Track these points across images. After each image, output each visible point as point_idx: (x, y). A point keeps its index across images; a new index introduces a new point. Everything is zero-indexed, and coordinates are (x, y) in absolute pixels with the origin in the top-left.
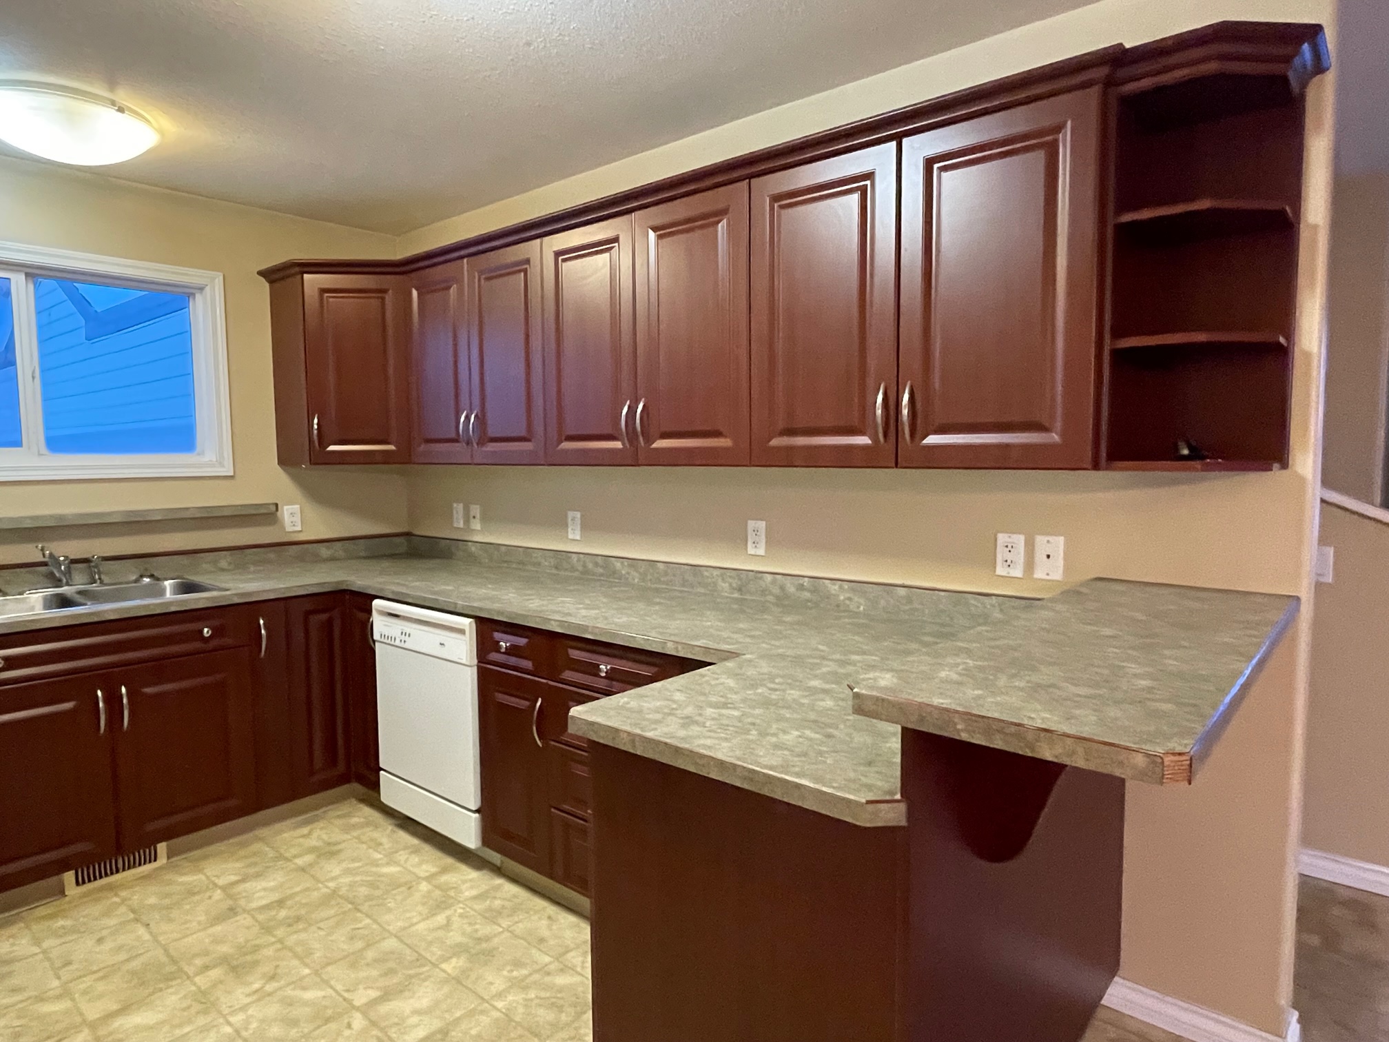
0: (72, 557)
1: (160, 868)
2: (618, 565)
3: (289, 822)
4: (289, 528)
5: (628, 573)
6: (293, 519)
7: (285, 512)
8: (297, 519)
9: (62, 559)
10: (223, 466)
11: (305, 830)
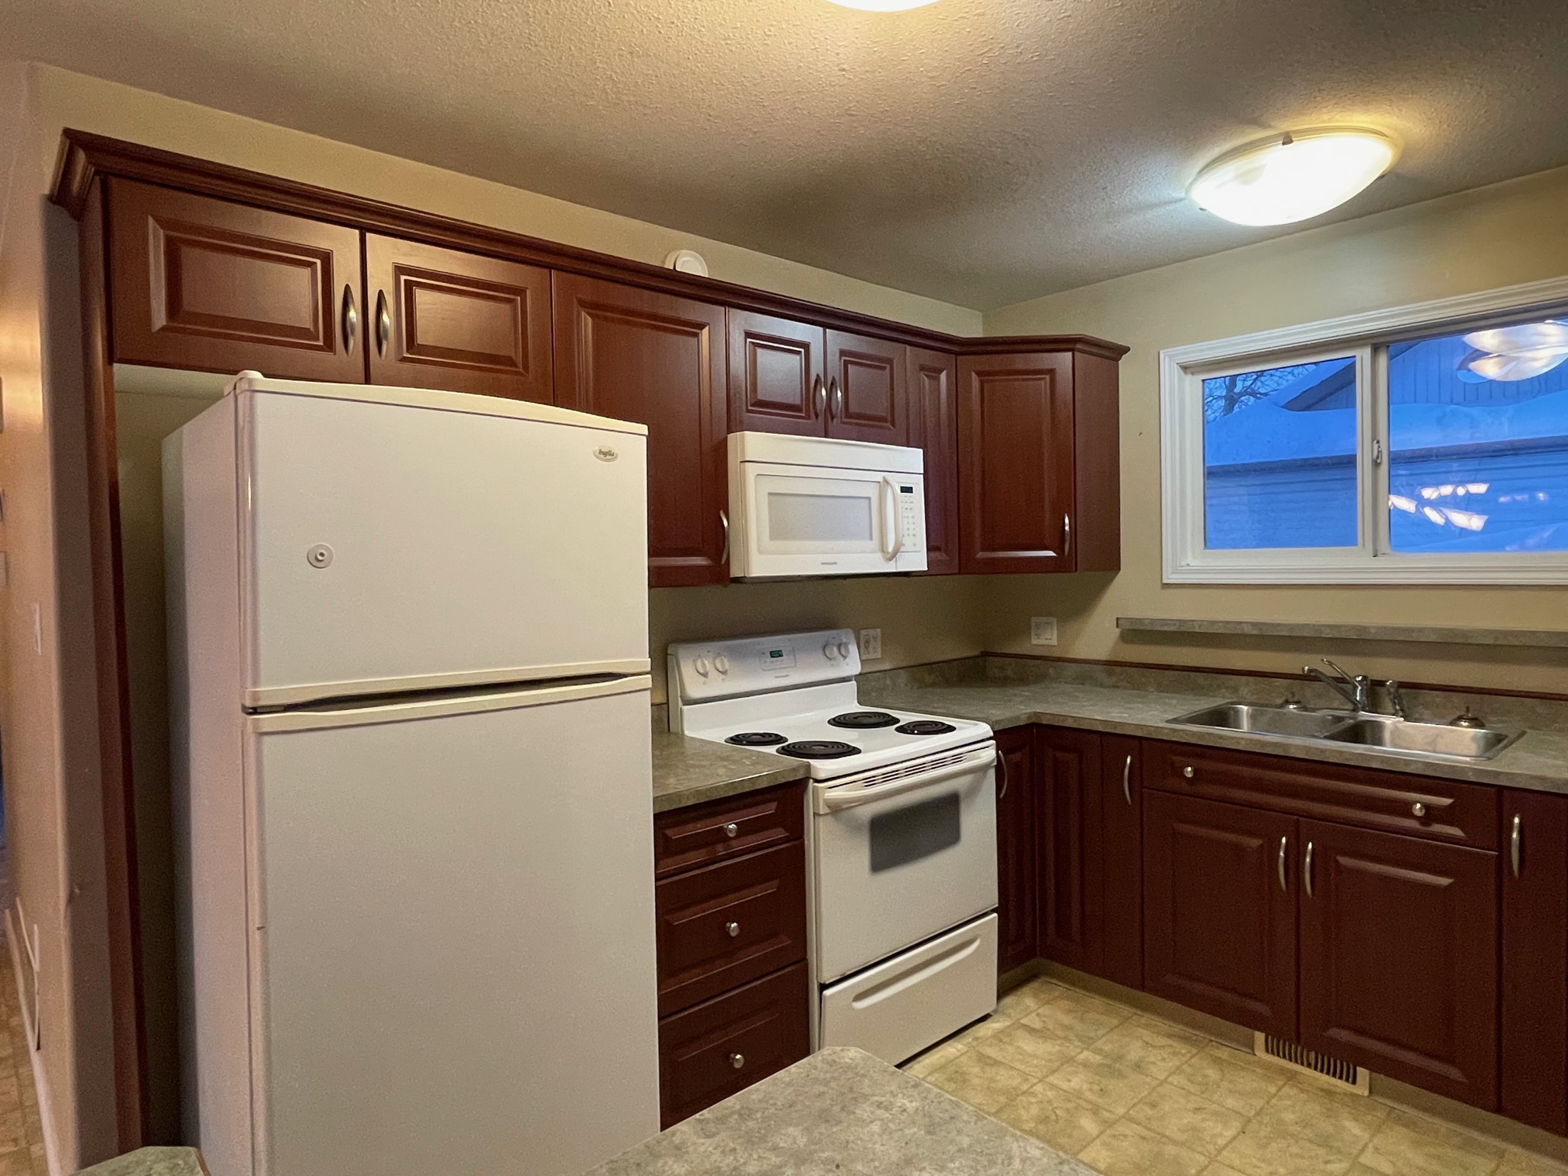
0: (1370, 677)
1: (1353, 1096)
9: (1358, 679)
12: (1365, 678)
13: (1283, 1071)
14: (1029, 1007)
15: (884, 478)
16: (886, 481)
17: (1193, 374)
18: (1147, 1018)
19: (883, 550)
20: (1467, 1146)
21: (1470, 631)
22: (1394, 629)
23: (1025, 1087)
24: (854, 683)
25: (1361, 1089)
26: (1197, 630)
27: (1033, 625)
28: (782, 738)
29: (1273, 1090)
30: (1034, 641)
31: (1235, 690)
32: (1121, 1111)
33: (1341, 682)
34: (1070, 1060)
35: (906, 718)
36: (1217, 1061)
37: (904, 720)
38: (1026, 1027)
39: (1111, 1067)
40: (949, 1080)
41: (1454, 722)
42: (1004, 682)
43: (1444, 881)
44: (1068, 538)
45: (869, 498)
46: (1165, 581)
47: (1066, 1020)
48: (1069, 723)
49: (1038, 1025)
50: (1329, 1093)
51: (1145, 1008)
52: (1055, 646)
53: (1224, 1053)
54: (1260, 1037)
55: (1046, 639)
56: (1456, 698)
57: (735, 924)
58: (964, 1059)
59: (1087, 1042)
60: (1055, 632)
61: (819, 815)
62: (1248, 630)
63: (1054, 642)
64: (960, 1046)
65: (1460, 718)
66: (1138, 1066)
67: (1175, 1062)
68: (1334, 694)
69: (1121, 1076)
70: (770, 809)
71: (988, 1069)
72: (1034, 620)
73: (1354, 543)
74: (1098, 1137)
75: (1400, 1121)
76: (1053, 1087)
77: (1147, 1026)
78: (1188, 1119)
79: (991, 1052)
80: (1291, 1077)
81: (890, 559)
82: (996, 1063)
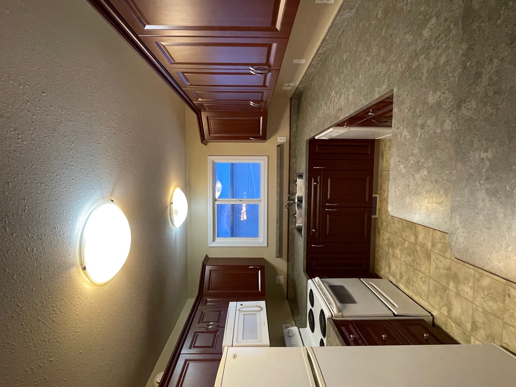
0: (288, 200)
1: (379, 197)
2: (321, 51)
3: (380, 160)
4: (285, 141)
5: (326, 48)
6: (282, 139)
7: (280, 141)
8: (282, 138)
9: (288, 202)
10: (265, 159)
11: (385, 159)
12: (288, 201)
13: (379, 211)
14: (384, 272)
15: (238, 311)
16: (239, 310)
17: (215, 240)
18: (377, 243)
19: (260, 311)
20: (382, 176)
21: (277, 182)
22: (277, 195)
23: (404, 263)
24: (300, 329)
25: (378, 196)
26: (279, 237)
27: (278, 283)
28: (321, 340)
29: (384, 211)
30: (283, 283)
31: (293, 229)
32: (400, 239)
33: (289, 205)
34: (393, 256)
35: (309, 306)
36: (382, 224)
37: (310, 307)
38: (389, 270)
39: (391, 245)
40: (410, 284)
41: (296, 185)
42: (295, 291)
43: (329, 180)
44: (255, 267)
45: (244, 315)
46: (266, 246)
47: (384, 261)
48: (305, 261)
49: (387, 268)
50: (380, 201)
51: (375, 245)
52: (284, 277)
53: (379, 224)
54: (373, 217)
55: (282, 279)
56: (291, 185)
57: (383, 336)
58: (403, 282)
59: (387, 253)
60: (280, 276)
61: (342, 315)
62: (278, 225)
63: (283, 277)
64: (400, 285)
65: (295, 184)
66: (389, 239)
67: (385, 233)
68: (292, 206)
69: (392, 242)
70: (343, 328)
71: (403, 275)
72: (277, 283)
73: (258, 205)
74: (408, 241)
75: (381, 187)
76: (401, 256)
77: (379, 242)
78: (396, 224)
79: (398, 276)
80: (380, 209)
81: (262, 309)
82: (401, 273)
